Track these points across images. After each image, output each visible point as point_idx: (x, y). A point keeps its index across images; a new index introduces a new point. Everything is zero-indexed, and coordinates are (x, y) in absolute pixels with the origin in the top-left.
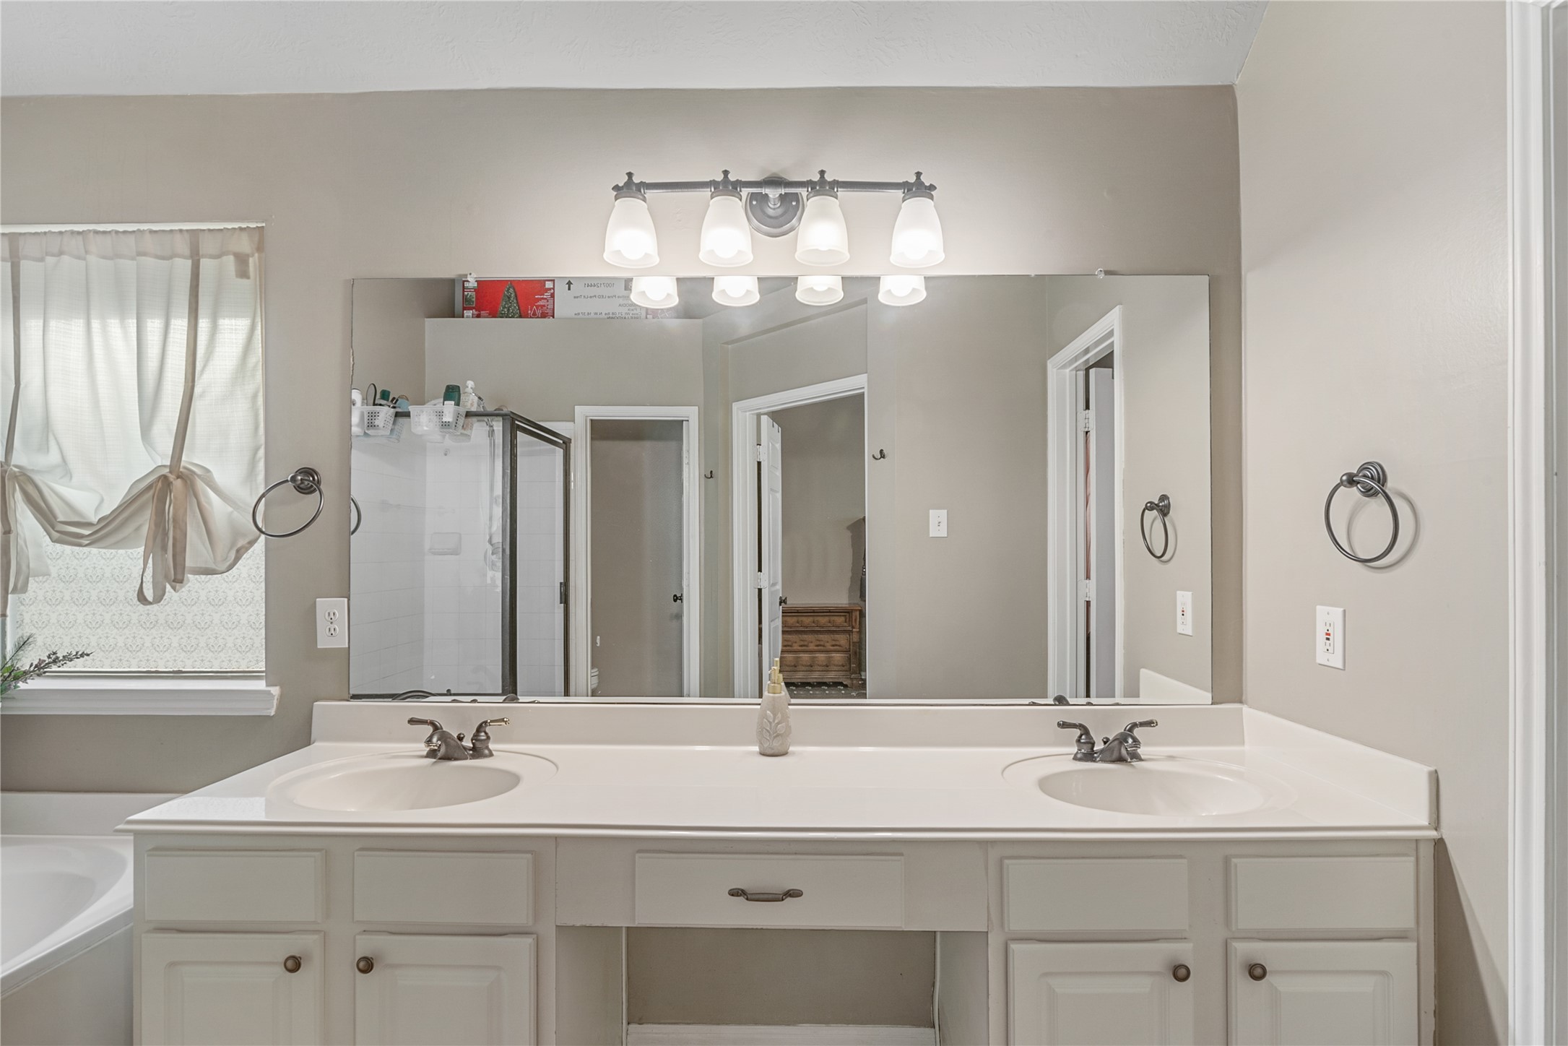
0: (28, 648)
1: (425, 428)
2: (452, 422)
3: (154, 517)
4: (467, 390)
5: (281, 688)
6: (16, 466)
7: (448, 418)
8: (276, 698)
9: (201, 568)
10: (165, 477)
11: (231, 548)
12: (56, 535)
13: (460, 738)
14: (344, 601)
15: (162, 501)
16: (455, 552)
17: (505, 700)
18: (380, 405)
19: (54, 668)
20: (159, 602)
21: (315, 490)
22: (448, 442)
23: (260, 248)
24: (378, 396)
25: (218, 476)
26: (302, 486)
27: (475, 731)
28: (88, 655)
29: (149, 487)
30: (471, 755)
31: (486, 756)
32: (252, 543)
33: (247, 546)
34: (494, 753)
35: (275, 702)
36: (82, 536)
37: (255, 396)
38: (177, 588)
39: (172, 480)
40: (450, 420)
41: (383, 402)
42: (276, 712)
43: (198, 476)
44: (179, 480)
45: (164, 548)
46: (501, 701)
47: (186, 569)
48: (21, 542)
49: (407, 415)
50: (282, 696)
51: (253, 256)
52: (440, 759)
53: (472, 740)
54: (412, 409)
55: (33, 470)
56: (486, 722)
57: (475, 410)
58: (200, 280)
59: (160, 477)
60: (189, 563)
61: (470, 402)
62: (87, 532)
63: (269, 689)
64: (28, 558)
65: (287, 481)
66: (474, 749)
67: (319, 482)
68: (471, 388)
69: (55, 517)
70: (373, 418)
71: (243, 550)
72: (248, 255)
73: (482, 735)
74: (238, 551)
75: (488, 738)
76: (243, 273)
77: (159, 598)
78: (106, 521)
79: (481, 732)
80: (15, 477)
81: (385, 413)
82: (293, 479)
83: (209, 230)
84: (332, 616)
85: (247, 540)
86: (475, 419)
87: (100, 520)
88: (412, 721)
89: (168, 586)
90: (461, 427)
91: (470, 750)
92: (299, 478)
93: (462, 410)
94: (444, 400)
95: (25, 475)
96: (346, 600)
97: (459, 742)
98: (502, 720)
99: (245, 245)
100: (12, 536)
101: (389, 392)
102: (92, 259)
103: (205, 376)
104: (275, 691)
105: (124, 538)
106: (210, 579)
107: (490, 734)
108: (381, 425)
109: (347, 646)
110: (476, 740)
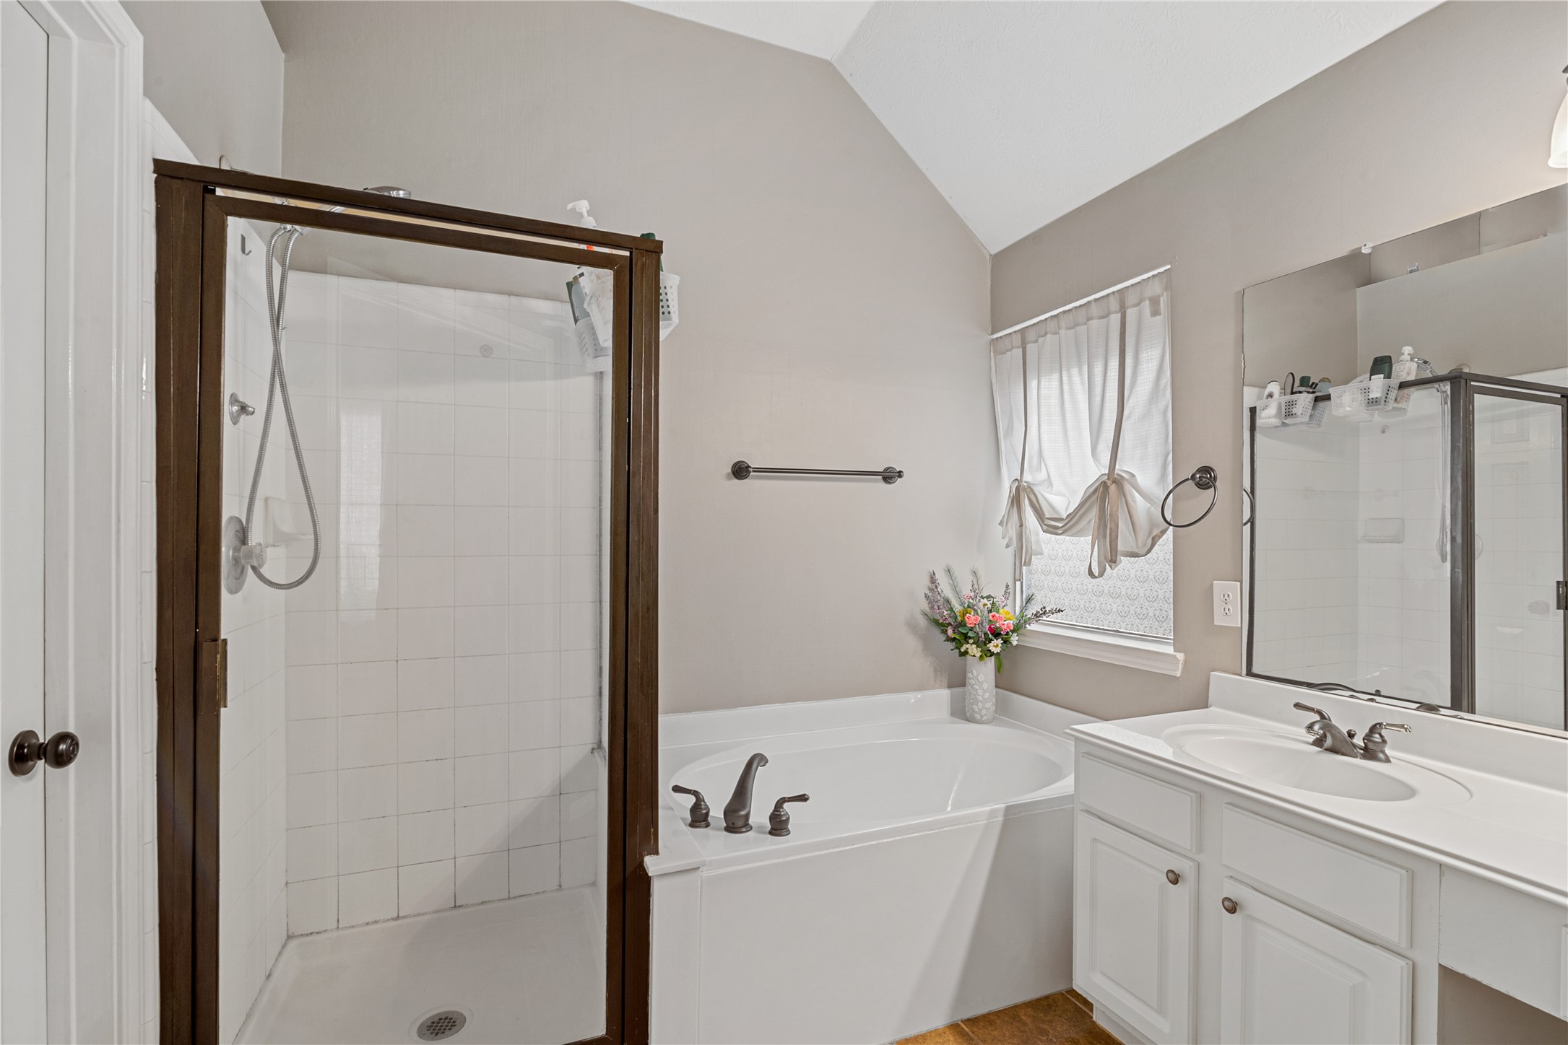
0: (1033, 602)
1: (1348, 409)
2: (1381, 398)
3: (1098, 513)
4: (1402, 358)
5: (1185, 654)
6: (1025, 482)
7: (1375, 394)
8: (1181, 662)
9: (1128, 552)
10: (1104, 483)
11: (1149, 536)
12: (1045, 527)
13: (1351, 735)
14: (1237, 585)
15: (1103, 501)
16: (1397, 540)
17: (1418, 708)
18: (1300, 392)
19: (1044, 618)
20: (1102, 576)
21: (1210, 487)
22: (1378, 418)
23: (1168, 287)
24: (1297, 383)
25: (1140, 479)
26: (1200, 482)
27: (1367, 731)
28: (1062, 611)
29: (1095, 491)
30: (1361, 754)
31: (1379, 760)
32: (1164, 532)
33: (1160, 534)
34: (1391, 759)
35: (1180, 666)
36: (1057, 528)
37: (1165, 411)
38: (1113, 567)
39: (1109, 484)
40: (1378, 395)
41: (1302, 389)
42: (1181, 674)
43: (1126, 480)
44: (1114, 484)
45: (1105, 536)
46: (1414, 708)
47: (1118, 552)
48: (1028, 532)
49: (1328, 398)
50: (1186, 662)
51: (1163, 294)
52: (1326, 750)
53: (1364, 739)
54: (1332, 391)
55: (1033, 484)
56: (1381, 724)
57: (1413, 379)
58: (1127, 327)
59: (1101, 483)
60: (1120, 548)
61: (1406, 369)
62: (1060, 525)
63: (1175, 654)
64: (1031, 542)
65: (1188, 479)
66: (1366, 749)
67: (1215, 479)
68: (1408, 354)
69: (1044, 515)
70: (1291, 407)
71: (1157, 538)
72: (1159, 296)
73: (1377, 738)
74: (1153, 539)
75: (1384, 741)
76: (1155, 312)
77: (1101, 574)
78: (1071, 516)
79: (1375, 733)
80: (1025, 489)
81: (1305, 399)
82: (1193, 477)
83: (1132, 285)
84: (1226, 597)
85: (1161, 530)
86: (1412, 389)
87: (1068, 516)
88: (1297, 706)
89: (1107, 566)
90: (1393, 401)
91: (1362, 749)
92: (1198, 476)
93: (1395, 382)
94: (1371, 375)
95: (1029, 487)
96: (1239, 583)
97: (1348, 739)
98: (1402, 726)
99: (1156, 289)
100: (1024, 527)
101: (1309, 378)
102: (1062, 332)
103: (1130, 401)
104: (1181, 656)
105: (1082, 529)
106: (1137, 561)
107: (1386, 738)
108: (1299, 413)
109: (1239, 626)
110: (1368, 740)
